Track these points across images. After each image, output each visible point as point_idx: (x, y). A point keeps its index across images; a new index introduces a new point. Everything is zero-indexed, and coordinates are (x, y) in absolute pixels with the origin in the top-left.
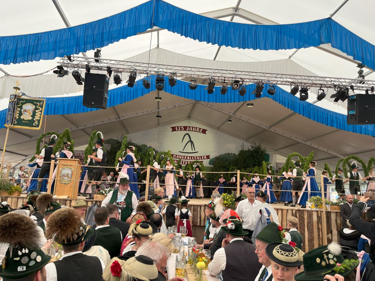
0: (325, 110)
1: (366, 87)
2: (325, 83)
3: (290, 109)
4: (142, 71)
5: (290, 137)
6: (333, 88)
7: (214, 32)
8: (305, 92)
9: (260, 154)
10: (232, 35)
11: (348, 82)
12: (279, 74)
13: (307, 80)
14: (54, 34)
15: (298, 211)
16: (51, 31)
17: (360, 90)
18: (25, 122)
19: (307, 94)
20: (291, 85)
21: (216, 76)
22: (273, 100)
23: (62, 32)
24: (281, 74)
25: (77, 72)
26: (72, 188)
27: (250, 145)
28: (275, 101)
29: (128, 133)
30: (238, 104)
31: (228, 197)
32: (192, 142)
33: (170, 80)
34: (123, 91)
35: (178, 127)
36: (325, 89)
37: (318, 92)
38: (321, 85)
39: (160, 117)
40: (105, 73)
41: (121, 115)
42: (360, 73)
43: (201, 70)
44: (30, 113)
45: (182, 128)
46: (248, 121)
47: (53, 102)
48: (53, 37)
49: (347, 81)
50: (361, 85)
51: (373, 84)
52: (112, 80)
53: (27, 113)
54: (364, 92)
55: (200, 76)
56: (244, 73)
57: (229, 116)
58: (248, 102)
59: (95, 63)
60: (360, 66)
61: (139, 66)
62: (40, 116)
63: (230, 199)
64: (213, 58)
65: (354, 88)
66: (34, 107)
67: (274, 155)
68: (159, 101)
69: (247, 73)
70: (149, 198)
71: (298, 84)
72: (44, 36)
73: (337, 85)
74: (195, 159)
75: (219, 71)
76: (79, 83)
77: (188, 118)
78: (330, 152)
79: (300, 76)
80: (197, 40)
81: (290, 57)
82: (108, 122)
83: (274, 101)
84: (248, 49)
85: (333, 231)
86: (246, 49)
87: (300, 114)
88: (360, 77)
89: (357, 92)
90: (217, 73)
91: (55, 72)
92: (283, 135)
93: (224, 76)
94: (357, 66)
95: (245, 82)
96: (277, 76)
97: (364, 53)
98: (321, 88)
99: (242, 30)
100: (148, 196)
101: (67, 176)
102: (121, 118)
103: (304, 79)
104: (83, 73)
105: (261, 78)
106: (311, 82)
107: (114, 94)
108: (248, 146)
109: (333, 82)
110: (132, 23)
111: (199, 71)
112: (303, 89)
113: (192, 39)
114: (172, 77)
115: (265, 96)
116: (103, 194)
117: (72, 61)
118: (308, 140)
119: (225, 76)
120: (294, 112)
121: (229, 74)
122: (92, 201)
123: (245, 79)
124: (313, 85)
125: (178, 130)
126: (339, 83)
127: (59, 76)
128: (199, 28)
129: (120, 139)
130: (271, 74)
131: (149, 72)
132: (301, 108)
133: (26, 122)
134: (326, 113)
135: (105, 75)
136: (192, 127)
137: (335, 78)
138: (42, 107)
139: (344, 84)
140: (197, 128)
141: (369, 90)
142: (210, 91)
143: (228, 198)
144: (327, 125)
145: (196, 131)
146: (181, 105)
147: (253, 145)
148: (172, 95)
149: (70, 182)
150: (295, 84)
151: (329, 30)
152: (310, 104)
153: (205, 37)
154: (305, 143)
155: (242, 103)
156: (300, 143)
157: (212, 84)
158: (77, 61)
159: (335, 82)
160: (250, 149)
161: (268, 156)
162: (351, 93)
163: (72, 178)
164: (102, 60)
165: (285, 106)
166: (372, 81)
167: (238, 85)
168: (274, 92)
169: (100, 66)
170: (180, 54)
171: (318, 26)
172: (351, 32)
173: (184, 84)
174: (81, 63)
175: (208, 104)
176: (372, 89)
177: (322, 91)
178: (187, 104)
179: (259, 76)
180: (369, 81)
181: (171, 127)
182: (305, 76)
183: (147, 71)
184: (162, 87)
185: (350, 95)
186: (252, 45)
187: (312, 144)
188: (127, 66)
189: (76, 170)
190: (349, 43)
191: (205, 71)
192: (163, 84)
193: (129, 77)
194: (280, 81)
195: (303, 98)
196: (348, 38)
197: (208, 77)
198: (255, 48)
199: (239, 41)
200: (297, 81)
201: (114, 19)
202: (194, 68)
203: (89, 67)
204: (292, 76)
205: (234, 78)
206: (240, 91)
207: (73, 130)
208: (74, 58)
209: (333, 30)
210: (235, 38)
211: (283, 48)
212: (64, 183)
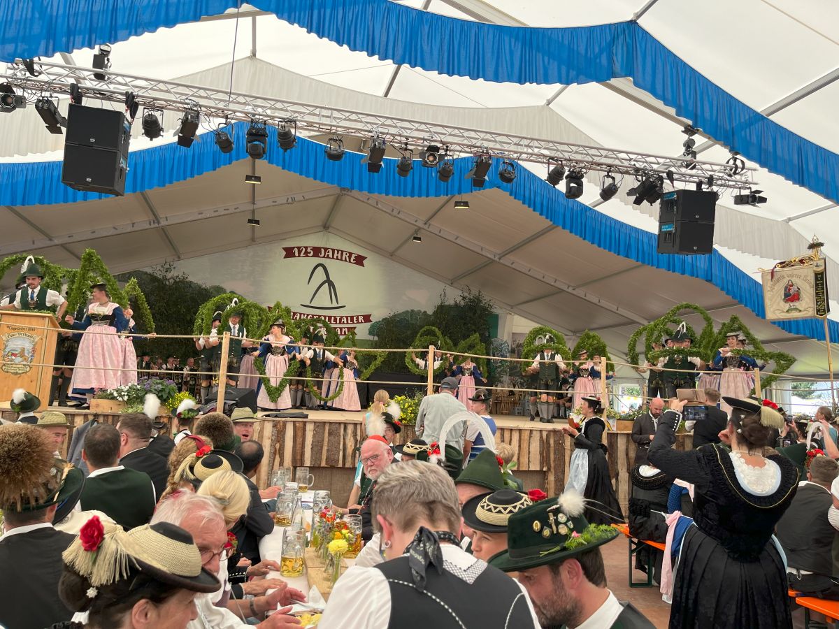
0: (616, 221)
1: (698, 177)
2: (617, 162)
3: (544, 217)
4: (213, 110)
5: (543, 277)
6: (633, 175)
7: (384, 30)
8: (578, 181)
9: (479, 312)
10: (426, 42)
11: (663, 165)
12: (526, 138)
13: (582, 154)
15: (552, 434)
17: (686, 181)
19: (580, 185)
20: (549, 163)
21: (387, 134)
22: (511, 195)
24: (529, 139)
25: (49, 102)
26: (34, 383)
27: (460, 293)
28: (515, 198)
29: (179, 257)
30: (435, 202)
31: (407, 404)
32: (331, 284)
33: (280, 135)
34: (167, 157)
35: (299, 248)
36: (618, 177)
37: (604, 183)
38: (610, 166)
39: (257, 222)
40: (121, 107)
41: (161, 215)
42: (689, 145)
43: (354, 117)
45: (309, 250)
46: (457, 241)
49: (661, 161)
50: (689, 171)
51: (712, 171)
52: (137, 127)
54: (693, 187)
55: (351, 131)
56: (450, 130)
57: (415, 228)
58: (458, 198)
59: (95, 83)
60: (689, 130)
61: (206, 98)
63: (411, 409)
64: (381, 93)
65: (675, 176)
67: (509, 316)
68: (254, 184)
69: (456, 132)
70: (227, 407)
71: (564, 162)
73: (641, 169)
74: (338, 322)
75: (395, 121)
76: (54, 129)
77: (322, 229)
78: (622, 311)
79: (568, 145)
80: (344, 45)
81: (549, 103)
82: (128, 230)
83: (513, 197)
84: (460, 76)
85: (620, 474)
86: (456, 77)
87: (564, 228)
88: (688, 154)
89: (680, 185)
90: (389, 126)
92: (527, 273)
93: (405, 134)
94: (683, 130)
95: (450, 151)
96: (521, 143)
97: (699, 103)
98: (610, 174)
99: (448, 32)
100: (225, 403)
101: (22, 355)
102: (161, 221)
103: (576, 152)
104: (63, 104)
105: (486, 144)
106: (591, 159)
107: (144, 163)
108: (454, 296)
109: (633, 163)
111: (350, 120)
112: (574, 174)
113: (334, 44)
114: (287, 130)
115: (492, 185)
116: (114, 398)
117: (36, 74)
118: (579, 286)
119: (408, 135)
120: (552, 222)
121: (417, 130)
122: (86, 416)
123: (452, 144)
124: (594, 166)
125: (299, 256)
126: (645, 164)
127: (3, 109)
128: (350, 18)
129: (159, 272)
130: (507, 136)
131: (230, 112)
132: (568, 215)
134: (617, 227)
135: (120, 114)
136: (333, 250)
137: (638, 154)
139: (655, 167)
140: (344, 253)
141: (704, 183)
142: (374, 167)
143: (406, 406)
144: (619, 254)
145: (341, 260)
146: (306, 198)
147: (466, 294)
148: (285, 171)
149: (28, 369)
150: (557, 161)
151: (631, 48)
152: (585, 209)
153: (363, 40)
154: (574, 292)
155: (444, 198)
156: (563, 290)
157: (377, 152)
158: (48, 73)
159: (637, 161)
160: (458, 302)
161: (497, 317)
162: (667, 187)
164: (113, 77)
165: (534, 210)
166: (711, 164)
167: (435, 157)
168: (513, 177)
169: (108, 89)
170: (307, 77)
171: (609, 38)
172: (675, 56)
173: (314, 147)
174: (59, 80)
175: (368, 199)
176: (711, 181)
177: (610, 181)
178: (321, 195)
179: (483, 140)
180: (704, 163)
181: (285, 249)
182: (579, 146)
183: (226, 112)
184: (262, 151)
185: (665, 191)
186: (467, 68)
187: (587, 295)
188: (177, 96)
189: (44, 339)
190: (669, 79)
191: (363, 120)
192: (263, 143)
193: (182, 122)
194: (526, 153)
195: (572, 193)
196: (668, 67)
197: (370, 134)
198: (474, 77)
199: (441, 57)
200: (562, 156)
202: (338, 110)
203: (80, 90)
204: (551, 144)
205: (426, 140)
206: (438, 171)
207: (38, 245)
208: (41, 66)
209: (639, 49)
210: (431, 48)
211: (535, 80)
212: (13, 371)
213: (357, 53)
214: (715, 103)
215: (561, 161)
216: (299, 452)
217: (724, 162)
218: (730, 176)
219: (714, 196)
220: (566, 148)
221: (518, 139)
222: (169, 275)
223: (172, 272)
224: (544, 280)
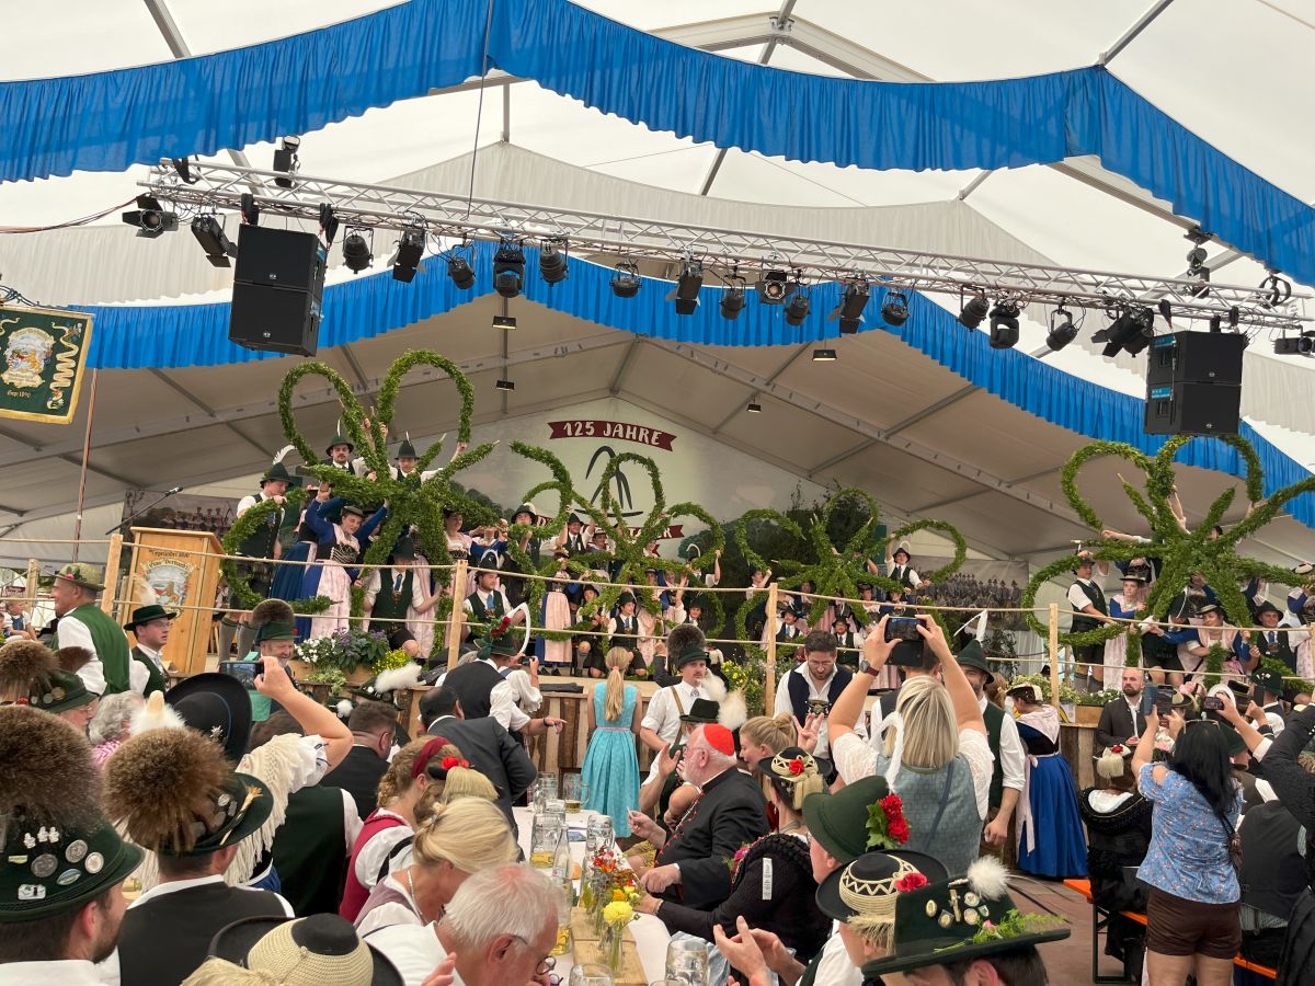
0: (1077, 380)
1: (1213, 309)
2: (1075, 289)
3: (958, 374)
4: (444, 226)
5: (959, 467)
6: (1101, 308)
7: (701, 98)
8: (1010, 320)
10: (766, 114)
11: (1153, 291)
12: (925, 255)
13: (1017, 276)
14: (126, 82)
16: (116, 73)
17: (1192, 317)
18: (15, 394)
19: (1014, 326)
20: (962, 293)
21: (706, 254)
22: (903, 339)
23: (158, 75)
24: (931, 255)
25: (211, 222)
26: (185, 635)
27: (823, 491)
28: (910, 345)
30: (782, 352)
31: (735, 674)
32: (621, 478)
33: (543, 260)
34: (379, 292)
35: (573, 423)
36: (1076, 312)
37: (1053, 322)
38: (1064, 295)
39: (511, 386)
40: (313, 227)
41: (369, 377)
42: (1197, 258)
43: (654, 230)
44: (34, 363)
45: (588, 426)
46: (818, 411)
47: (120, 323)
48: (122, 93)
49: (1148, 284)
50: (1197, 301)
51: (1237, 299)
52: (336, 254)
53: (24, 364)
54: (1204, 327)
55: (649, 251)
56: (804, 246)
57: (752, 391)
58: (819, 345)
59: (277, 192)
60: (1197, 235)
61: (435, 208)
62: (72, 374)
64: (698, 189)
65: (1174, 310)
66: (51, 341)
68: (506, 330)
69: (814, 247)
71: (986, 291)
72: (91, 89)
73: (1116, 299)
75: (718, 235)
76: (218, 259)
77: (608, 394)
79: (993, 263)
80: (641, 123)
81: (964, 196)
82: (322, 400)
83: (907, 343)
84: (819, 162)
86: (813, 163)
87: (991, 391)
88: (1196, 273)
89: (1182, 324)
90: (709, 242)
91: (129, 218)
92: (932, 460)
93: (734, 254)
94: (1187, 234)
95: (804, 277)
96: (917, 262)
97: (1210, 192)
98: (1063, 307)
99: (800, 96)
101: (170, 592)
102: (369, 386)
103: (1007, 275)
104: (231, 224)
105: (861, 265)
106: (1031, 286)
107: (345, 302)
108: (814, 496)
109: (1102, 289)
110: (411, 49)
111: (649, 235)
112: (1003, 310)
113: (625, 121)
114: (553, 253)
115: (872, 326)
117: (191, 180)
118: (1018, 481)
119: (737, 254)
120: (971, 383)
121: (753, 246)
123: (806, 266)
124: (1035, 295)
125: (573, 435)
126: (1123, 291)
127: (144, 234)
128: (650, 83)
130: (895, 252)
131: (469, 229)
132: (997, 369)
133: (23, 394)
134: (1079, 390)
135: (312, 236)
136: (625, 426)
137: (1111, 275)
138: (79, 343)
139: (1138, 294)
140: (642, 430)
141: (1224, 320)
142: (685, 306)
144: (1081, 433)
145: (637, 440)
146: (584, 347)
147: (833, 493)
148: (552, 310)
149: (178, 614)
150: (975, 289)
151: (1096, 109)
152: (1026, 360)
153: (669, 113)
154: (1009, 491)
155: (795, 346)
156: (990, 489)
157: (690, 281)
158: (209, 179)
159: (1108, 286)
160: (820, 506)
161: (884, 529)
162: (1160, 327)
163: (187, 599)
164: (303, 182)
165: (942, 363)
166: (1235, 289)
167: (780, 289)
168: (904, 316)
169: (296, 201)
170: (583, 169)
171: (1059, 94)
172: (1169, 119)
173: (596, 273)
174: (225, 189)
175: (678, 348)
176: (1234, 315)
177: (1064, 319)
178: (605, 343)
179: (856, 258)
180: (1223, 288)
181: (551, 424)
182: (1011, 264)
183: (463, 228)
184: (516, 285)
185: (1157, 334)
186: (832, 149)
188: (394, 207)
189: (202, 570)
190: (1161, 156)
191: (669, 234)
192: (518, 273)
193: (400, 246)
194: (924, 278)
195: (1001, 338)
196: (1159, 138)
197: (679, 255)
198: (842, 162)
199: (789, 134)
200: (984, 282)
201: (348, 35)
202: (631, 221)
203: (256, 203)
204: (966, 263)
205: (766, 262)
206: (786, 310)
207: (194, 423)
208: (199, 169)
209: (1109, 110)
210: (775, 121)
211: (939, 164)
213: (660, 133)
214: (1238, 192)
215: (983, 290)
216: (568, 745)
217: (1256, 286)
218: (1267, 307)
219: (1240, 341)
220: (991, 268)
221: (912, 256)
224: (961, 472)
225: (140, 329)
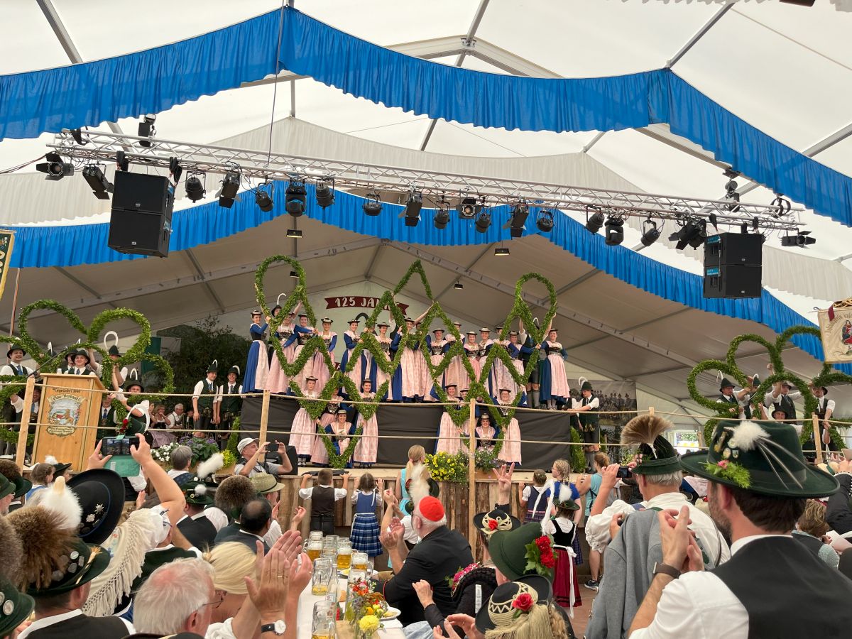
1: (742, 219)
2: (657, 207)
3: (586, 262)
4: (253, 171)
5: (589, 322)
6: (674, 219)
7: (418, 87)
8: (618, 227)
10: (460, 97)
11: (705, 208)
12: (562, 187)
13: (621, 200)
14: (39, 79)
16: (32, 73)
17: (730, 224)
19: (621, 231)
20: (587, 211)
21: (424, 188)
22: (551, 241)
23: (60, 74)
24: (567, 187)
25: (96, 169)
26: (78, 445)
28: (556, 244)
29: (223, 311)
30: (474, 250)
33: (318, 192)
34: (211, 215)
35: (341, 298)
36: (659, 221)
37: (644, 228)
38: (650, 211)
40: (165, 172)
41: (205, 270)
42: (731, 187)
43: (390, 172)
45: (351, 300)
46: (498, 288)
47: (35, 237)
48: (37, 87)
49: (703, 204)
50: (732, 214)
51: (757, 212)
52: (181, 189)
54: (737, 230)
55: (387, 186)
56: (486, 182)
57: (456, 275)
58: (498, 245)
59: (140, 150)
60: (731, 173)
61: (246, 160)
64: (419, 147)
65: (718, 220)
68: (296, 238)
69: (493, 183)
71: (602, 209)
72: (16, 83)
73: (683, 214)
75: (431, 175)
76: (101, 194)
77: (364, 279)
78: (672, 355)
79: (606, 191)
80: (381, 103)
81: (586, 150)
82: (174, 287)
83: (553, 243)
84: (495, 127)
86: (491, 128)
87: (608, 272)
88: (731, 197)
89: (724, 228)
90: (426, 180)
91: (41, 168)
92: (573, 318)
93: (442, 187)
94: (725, 172)
95: (487, 202)
96: (558, 191)
97: (738, 146)
98: (651, 219)
99: (481, 85)
101: (67, 416)
102: (205, 276)
103: (615, 199)
104: (110, 171)
105: (523, 194)
106: (630, 206)
107: (188, 223)
109: (674, 207)
110: (229, 58)
111: (387, 175)
112: (613, 221)
113: (370, 101)
114: (325, 188)
115: (531, 232)
117: (83, 142)
118: (627, 330)
119: (444, 188)
120: (595, 268)
121: (454, 183)
123: (488, 195)
124: (632, 211)
125: (341, 306)
126: (687, 208)
127: (51, 178)
128: (385, 77)
129: (204, 326)
130: (544, 185)
131: (269, 173)
132: (611, 260)
134: (663, 271)
135: (164, 178)
136: (375, 300)
137: (679, 199)
138: (5, 250)
139: (697, 210)
141: (749, 225)
142: (411, 221)
144: (666, 298)
146: (348, 249)
148: (326, 224)
149: (73, 431)
150: (595, 208)
151: (666, 96)
152: (629, 252)
153: (399, 96)
154: (621, 336)
155: (483, 246)
156: (609, 335)
157: (414, 205)
158: (95, 142)
159: (678, 206)
162: (711, 230)
163: (79, 421)
164: (158, 143)
165: (576, 255)
166: (755, 206)
167: (472, 209)
168: (551, 226)
169: (153, 156)
170: (344, 134)
171: (643, 86)
173: (354, 200)
174: (106, 148)
175: (409, 248)
176: (756, 223)
177: (651, 226)
178: (362, 246)
179: (520, 189)
180: (748, 205)
181: (326, 299)
182: (617, 192)
183: (265, 172)
184: (301, 209)
185: (709, 235)
186: (503, 120)
187: (635, 338)
188: (219, 159)
189: (89, 401)
191: (400, 175)
192: (302, 201)
193: (223, 184)
194: (563, 202)
195: (613, 239)
196: (705, 112)
197: (407, 188)
198: (510, 127)
199: (476, 110)
200: (601, 203)
201: (187, 49)
202: (375, 167)
203: (126, 157)
204: (589, 192)
205: (463, 192)
206: (476, 223)
207: (86, 303)
208: (88, 135)
209: (673, 96)
210: (466, 100)
211: (571, 128)
212: (58, 433)
213: (393, 108)
214: (755, 145)
215: (600, 208)
217: (769, 204)
218: (776, 217)
219: (760, 239)
220: (605, 195)
221: (555, 188)
222: (213, 329)
223: (216, 326)
224: (590, 325)
225: (49, 241)
